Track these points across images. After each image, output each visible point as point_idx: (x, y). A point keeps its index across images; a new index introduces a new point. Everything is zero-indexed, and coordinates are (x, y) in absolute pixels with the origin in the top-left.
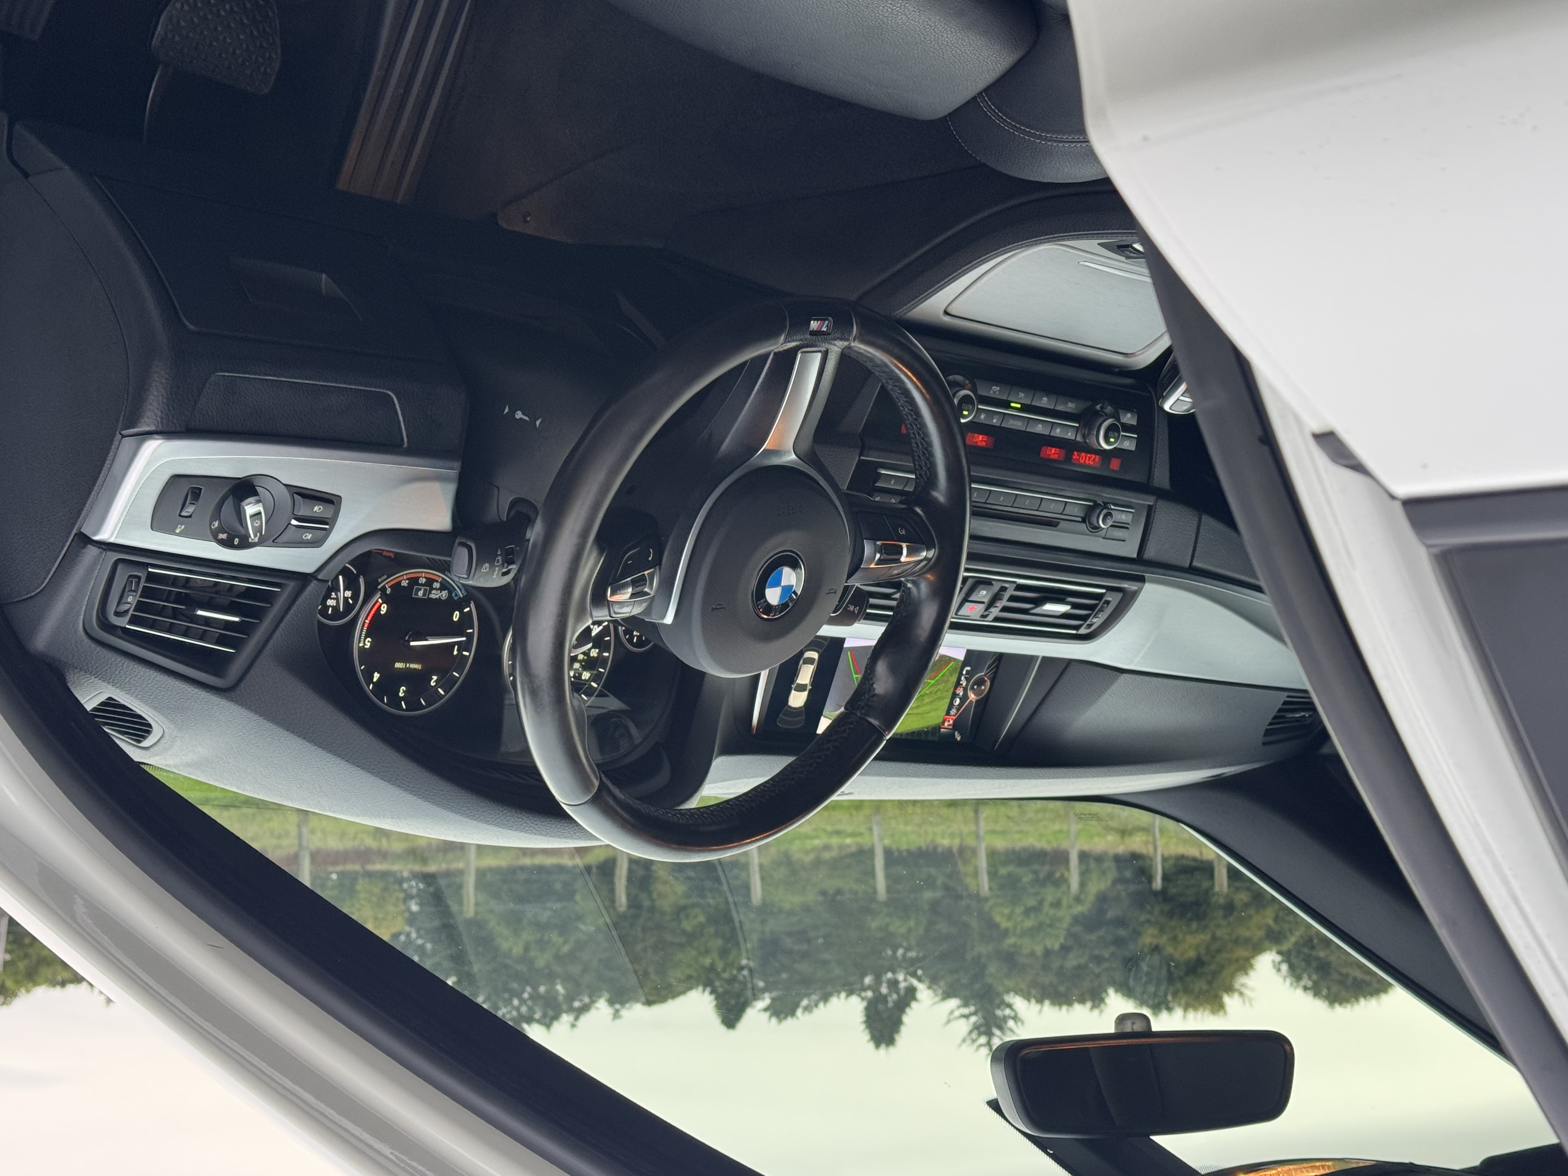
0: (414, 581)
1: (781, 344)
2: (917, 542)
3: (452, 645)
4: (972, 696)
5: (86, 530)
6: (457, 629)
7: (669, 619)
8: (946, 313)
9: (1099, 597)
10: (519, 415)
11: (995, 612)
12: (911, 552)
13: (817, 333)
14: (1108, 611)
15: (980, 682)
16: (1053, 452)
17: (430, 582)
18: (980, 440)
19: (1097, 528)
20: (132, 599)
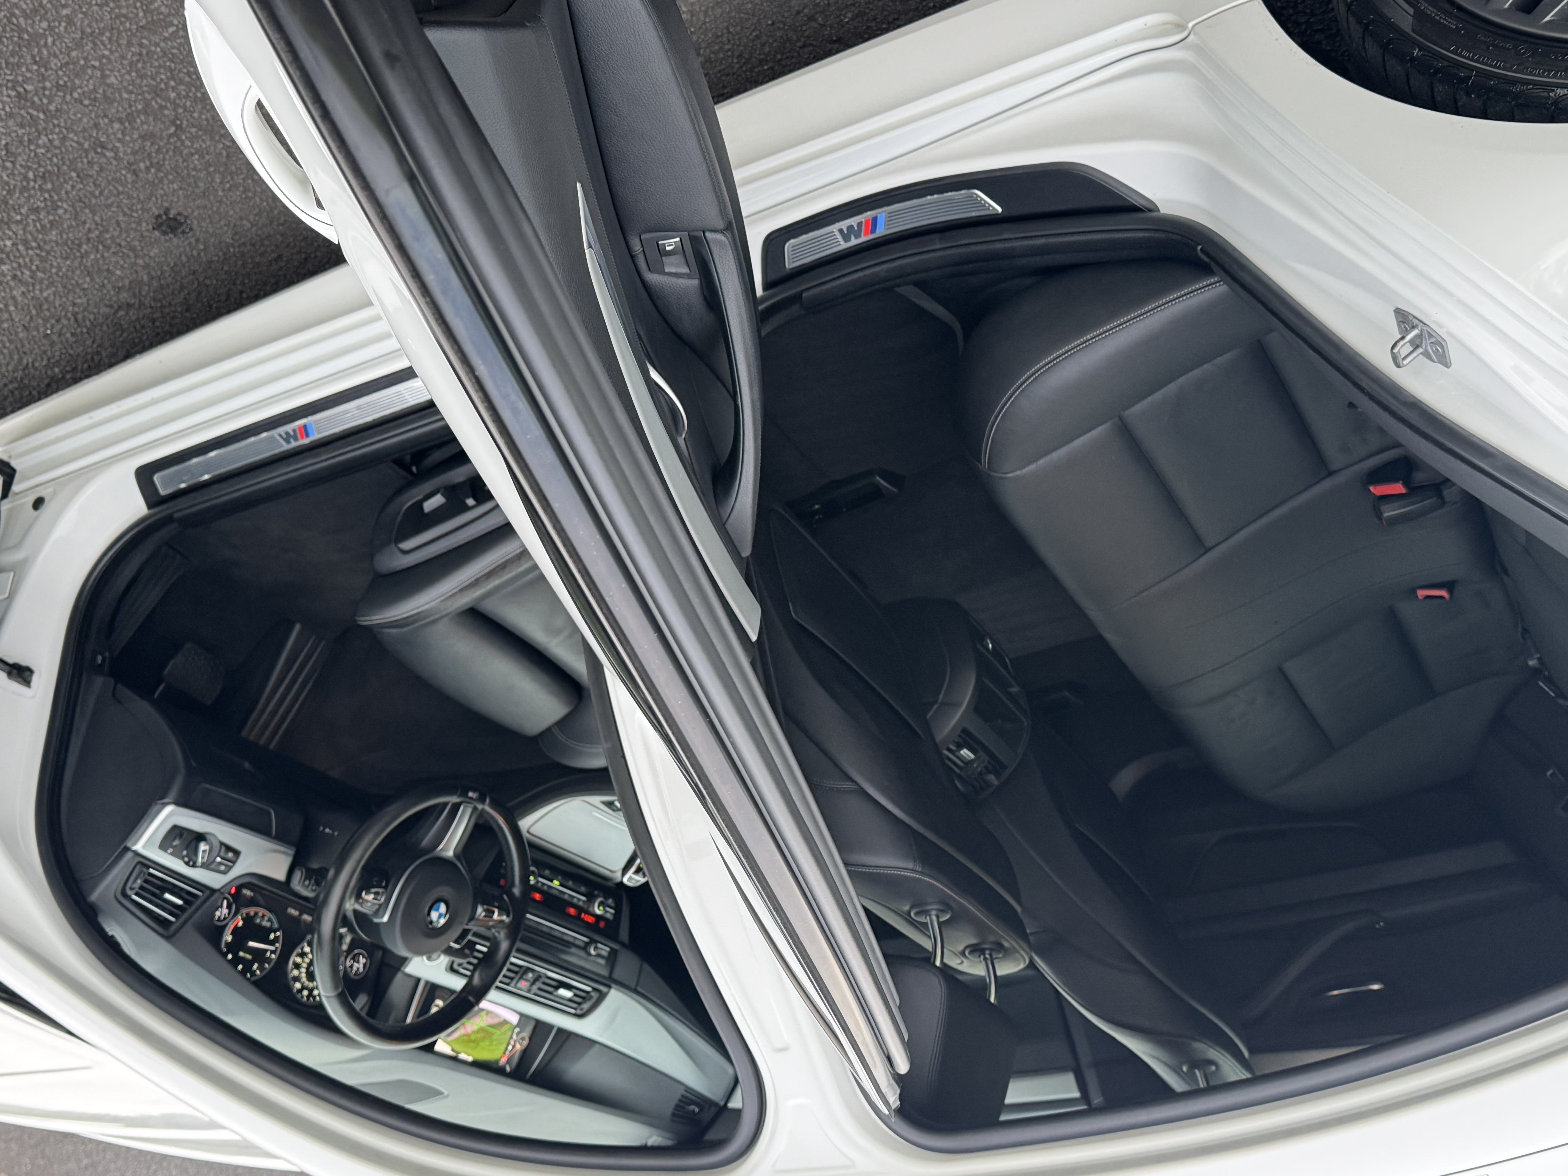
0: (256, 914)
1: (454, 799)
2: (503, 910)
3: (266, 951)
4: (518, 1046)
5: (129, 845)
6: (272, 943)
7: (385, 919)
8: (528, 832)
9: (588, 992)
10: (327, 830)
11: (535, 988)
12: (499, 915)
13: (471, 798)
14: (593, 1000)
15: (523, 1039)
16: (572, 911)
17: (263, 916)
18: (537, 896)
19: (589, 954)
20: (139, 881)
